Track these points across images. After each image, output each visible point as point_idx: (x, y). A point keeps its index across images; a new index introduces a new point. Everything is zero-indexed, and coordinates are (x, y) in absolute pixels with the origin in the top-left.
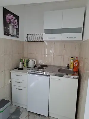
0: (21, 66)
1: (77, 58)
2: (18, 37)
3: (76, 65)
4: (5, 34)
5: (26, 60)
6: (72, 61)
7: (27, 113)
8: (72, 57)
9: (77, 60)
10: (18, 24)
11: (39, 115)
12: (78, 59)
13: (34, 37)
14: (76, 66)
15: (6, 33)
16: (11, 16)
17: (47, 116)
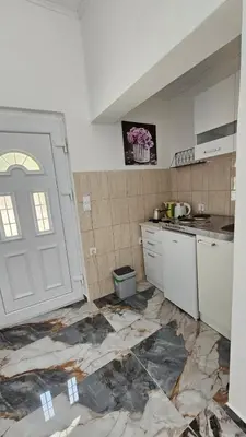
0: (156, 216)
2: (153, 164)
4: (127, 163)
10: (154, 139)
11: (182, 311)
15: (130, 161)
16: (138, 130)
17: (196, 317)
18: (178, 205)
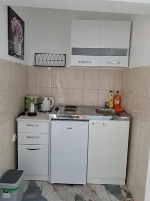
0: (32, 109)
1: (118, 92)
2: (23, 59)
3: (118, 102)
4: (9, 54)
5: (37, 99)
6: (111, 98)
7: (52, 186)
8: (111, 92)
9: (119, 96)
12: (120, 94)
13: (48, 59)
14: (117, 105)
17: (84, 183)
18: (46, 99)
